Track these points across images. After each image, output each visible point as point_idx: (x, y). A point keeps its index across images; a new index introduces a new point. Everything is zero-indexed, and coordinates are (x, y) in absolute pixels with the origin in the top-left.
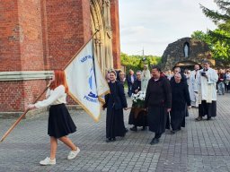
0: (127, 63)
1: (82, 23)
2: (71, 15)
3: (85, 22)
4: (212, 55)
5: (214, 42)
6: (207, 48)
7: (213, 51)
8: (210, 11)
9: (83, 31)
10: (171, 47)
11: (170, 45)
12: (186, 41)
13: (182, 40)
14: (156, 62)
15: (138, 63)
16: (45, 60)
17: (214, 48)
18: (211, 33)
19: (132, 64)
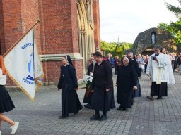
0: (105, 49)
1: (70, 17)
2: (62, 11)
3: (73, 17)
4: (174, 42)
5: (176, 32)
6: (170, 36)
7: (175, 39)
8: (172, 7)
9: (71, 23)
10: (141, 35)
11: (140, 34)
12: (153, 31)
13: (150, 30)
14: (129, 48)
15: (114, 48)
16: (42, 46)
17: (175, 36)
18: (173, 24)
19: (109, 49)
